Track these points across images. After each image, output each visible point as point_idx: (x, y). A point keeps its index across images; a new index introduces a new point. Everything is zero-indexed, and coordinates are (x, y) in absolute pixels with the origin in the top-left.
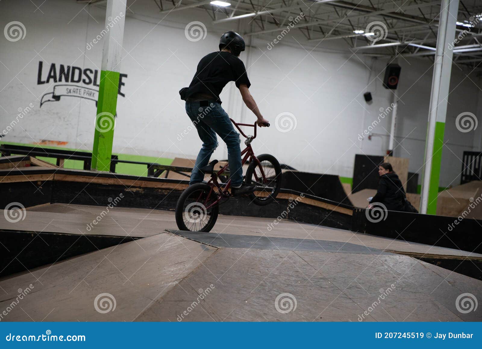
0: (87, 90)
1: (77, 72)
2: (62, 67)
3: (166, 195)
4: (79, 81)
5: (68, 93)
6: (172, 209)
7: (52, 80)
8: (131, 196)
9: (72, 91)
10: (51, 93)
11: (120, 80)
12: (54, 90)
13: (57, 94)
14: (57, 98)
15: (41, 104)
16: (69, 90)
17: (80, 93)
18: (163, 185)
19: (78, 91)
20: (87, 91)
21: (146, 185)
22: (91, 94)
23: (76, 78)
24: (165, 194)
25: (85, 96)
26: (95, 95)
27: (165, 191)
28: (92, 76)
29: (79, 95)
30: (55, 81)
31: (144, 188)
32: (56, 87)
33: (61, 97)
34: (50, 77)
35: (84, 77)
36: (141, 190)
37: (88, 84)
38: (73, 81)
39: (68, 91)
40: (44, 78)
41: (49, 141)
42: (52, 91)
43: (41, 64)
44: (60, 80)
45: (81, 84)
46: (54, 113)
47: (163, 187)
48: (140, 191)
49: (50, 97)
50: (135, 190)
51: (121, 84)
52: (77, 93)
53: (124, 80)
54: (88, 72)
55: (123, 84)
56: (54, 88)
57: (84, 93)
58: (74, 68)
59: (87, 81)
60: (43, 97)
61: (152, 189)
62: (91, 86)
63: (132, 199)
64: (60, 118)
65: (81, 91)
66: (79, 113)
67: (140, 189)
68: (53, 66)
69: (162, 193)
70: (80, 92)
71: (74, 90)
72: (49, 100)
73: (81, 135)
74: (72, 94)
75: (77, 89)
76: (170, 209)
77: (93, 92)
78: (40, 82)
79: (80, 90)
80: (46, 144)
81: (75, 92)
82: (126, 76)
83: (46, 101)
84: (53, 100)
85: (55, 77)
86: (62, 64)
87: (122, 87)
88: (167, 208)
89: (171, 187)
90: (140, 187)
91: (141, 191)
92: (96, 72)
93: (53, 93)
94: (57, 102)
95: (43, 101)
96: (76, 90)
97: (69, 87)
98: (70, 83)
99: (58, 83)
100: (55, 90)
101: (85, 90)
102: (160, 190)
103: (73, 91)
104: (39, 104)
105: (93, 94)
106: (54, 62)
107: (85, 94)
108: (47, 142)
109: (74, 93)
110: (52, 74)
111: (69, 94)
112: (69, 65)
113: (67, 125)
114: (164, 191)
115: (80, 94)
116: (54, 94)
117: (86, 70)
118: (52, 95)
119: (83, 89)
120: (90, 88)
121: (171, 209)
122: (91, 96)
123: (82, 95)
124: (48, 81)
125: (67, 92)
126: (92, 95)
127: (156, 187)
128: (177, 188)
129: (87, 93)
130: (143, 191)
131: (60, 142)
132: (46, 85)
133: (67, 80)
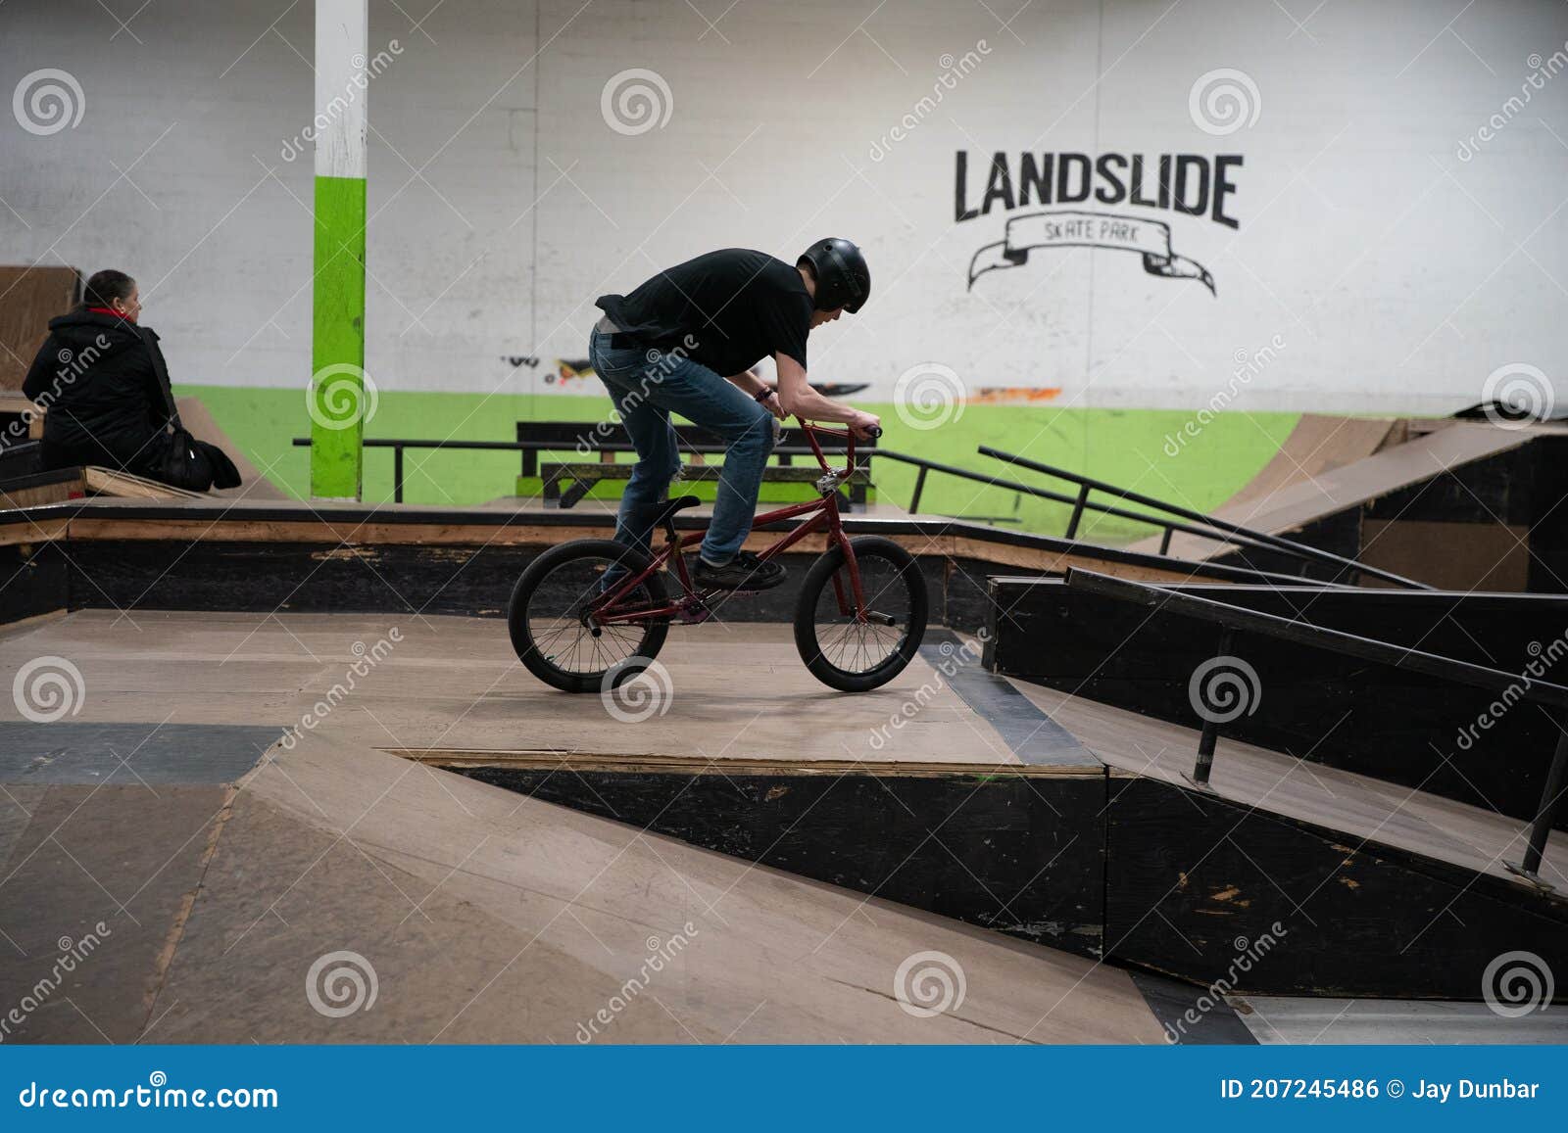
0: (1110, 221)
1: (1075, 169)
2: (1028, 160)
3: (462, 564)
4: (1083, 196)
5: (1050, 238)
6: (490, 611)
7: (998, 204)
8: (337, 575)
9: (1062, 230)
10: (999, 244)
11: (1220, 174)
12: (1008, 235)
13: (1016, 244)
14: (1018, 257)
15: (972, 280)
16: (1053, 229)
17: (1090, 233)
18: (444, 532)
19: (1084, 227)
20: (1113, 225)
21: (383, 536)
22: (1124, 233)
23: (1074, 187)
24: (460, 561)
25: (1106, 241)
26: (1137, 233)
27: (456, 554)
28: (1125, 176)
29: (1087, 241)
30: (1010, 205)
31: (381, 548)
32: (1013, 224)
33: (1032, 254)
34: (991, 194)
35: (1098, 181)
36: (368, 554)
37: (1112, 201)
38: (1063, 197)
39: (1050, 231)
40: (974, 200)
41: (1003, 390)
42: (1001, 237)
43: (962, 158)
44: (1024, 201)
45: (1091, 203)
46: (1011, 304)
47: (449, 538)
48: (367, 557)
49: (996, 255)
50: (350, 554)
51: (1224, 188)
52: (1080, 233)
53: (1232, 174)
54: (1111, 165)
55: (1231, 188)
56: (1008, 228)
57: (1103, 231)
58: (1065, 159)
59: (1110, 192)
60: (974, 259)
61: (412, 549)
62: (1125, 207)
63: (340, 584)
64: (1031, 317)
65: (1091, 225)
66: (1091, 294)
67: (366, 550)
68: (1000, 159)
69: (449, 558)
70: (1088, 229)
71: (1070, 227)
72: (994, 267)
73: (1099, 363)
74: (1063, 240)
75: (1080, 223)
76: (480, 609)
77: (1131, 224)
78: (962, 214)
79: (1089, 222)
80: (992, 399)
81: (1072, 231)
82: (1237, 160)
83: (985, 270)
84: (1008, 262)
85: (1006, 194)
86: (1028, 149)
87: (1227, 196)
88: (468, 608)
89: (477, 539)
90: (365, 546)
91: (371, 557)
92: (1138, 161)
93: (1006, 242)
94: (1020, 269)
95: (975, 272)
96: (1077, 226)
97: (1054, 220)
98: (1055, 205)
99: (1019, 211)
100: (1011, 232)
101: (1105, 223)
102: (438, 551)
103: (1068, 230)
104: (966, 280)
105: (1133, 231)
106: (1001, 149)
107: (1107, 234)
108: (996, 394)
109: (1070, 234)
110: (999, 185)
111: (1056, 240)
112: (1048, 150)
113: (1056, 335)
114: (453, 552)
115: (1088, 236)
116: (1009, 247)
117: (1102, 162)
118: (1001, 249)
119: (1099, 220)
120: (1120, 213)
121: (483, 612)
122: (1126, 239)
123: (1098, 241)
124: (986, 209)
125: (1048, 234)
126: (1129, 234)
127: (419, 542)
128: (499, 539)
129: (1113, 232)
130: (377, 557)
131: (1035, 390)
132: (981, 219)
133: (1045, 198)
